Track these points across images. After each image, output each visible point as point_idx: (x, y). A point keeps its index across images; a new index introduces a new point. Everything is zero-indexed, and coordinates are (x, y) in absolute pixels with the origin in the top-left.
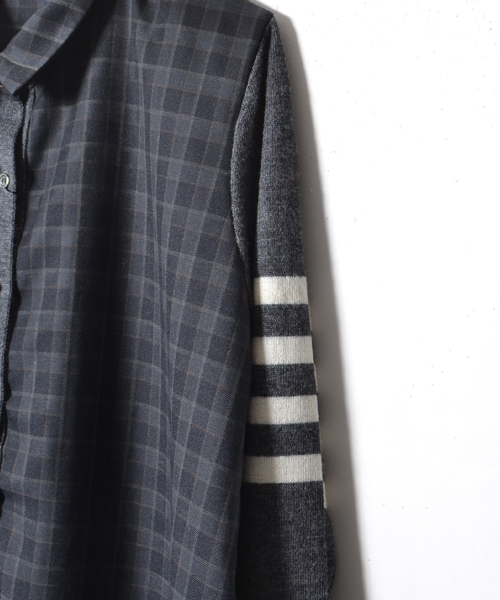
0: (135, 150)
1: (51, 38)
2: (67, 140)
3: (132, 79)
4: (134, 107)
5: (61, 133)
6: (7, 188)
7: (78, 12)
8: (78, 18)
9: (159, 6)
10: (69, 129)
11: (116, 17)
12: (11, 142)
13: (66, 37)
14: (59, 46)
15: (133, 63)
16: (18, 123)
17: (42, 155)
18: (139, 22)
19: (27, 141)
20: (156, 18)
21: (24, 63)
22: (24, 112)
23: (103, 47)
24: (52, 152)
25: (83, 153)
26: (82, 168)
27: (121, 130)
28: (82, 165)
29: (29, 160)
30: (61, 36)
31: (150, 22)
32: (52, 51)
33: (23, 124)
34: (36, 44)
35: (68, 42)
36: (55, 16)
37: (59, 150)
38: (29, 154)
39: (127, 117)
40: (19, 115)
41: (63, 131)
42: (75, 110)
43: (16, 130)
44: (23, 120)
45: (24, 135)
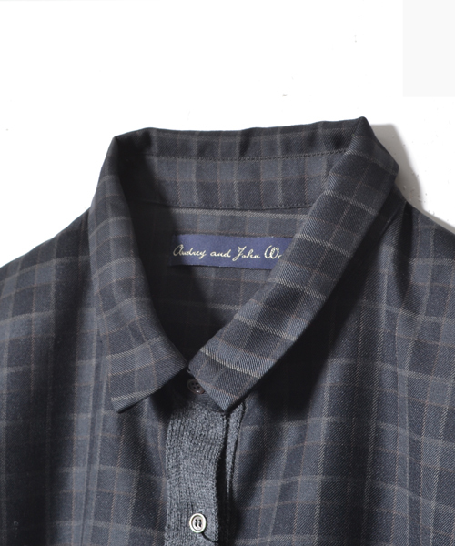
0: (390, 487)
1: (277, 332)
2: (292, 470)
3: (388, 390)
4: (389, 427)
5: (282, 460)
6: (203, 533)
7: (317, 298)
8: (317, 306)
9: (428, 291)
10: (295, 456)
11: (364, 302)
12: (211, 470)
13: (299, 332)
14: (290, 344)
15: (388, 366)
16: (220, 442)
17: (254, 489)
18: (401, 313)
19: (233, 468)
20: (424, 308)
21: (237, 364)
22: (228, 426)
23: (345, 343)
24: (269, 486)
25: (319, 491)
26: (317, 513)
27: (370, 459)
28: (318, 508)
29: (236, 495)
30: (292, 331)
31: (416, 312)
32: (279, 351)
33: (225, 444)
34: (255, 339)
35: (302, 339)
36: (282, 303)
37: (280, 482)
38: (235, 486)
39: (379, 440)
40: (218, 430)
41: (284, 457)
42: (304, 428)
43: (216, 453)
44: (226, 438)
45: (229, 459)
